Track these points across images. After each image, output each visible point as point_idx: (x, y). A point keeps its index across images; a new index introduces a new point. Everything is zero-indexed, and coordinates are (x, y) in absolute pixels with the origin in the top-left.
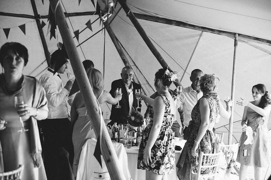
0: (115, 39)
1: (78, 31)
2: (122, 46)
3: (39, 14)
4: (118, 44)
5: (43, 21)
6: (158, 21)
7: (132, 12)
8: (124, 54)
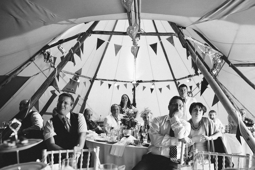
0: (220, 84)
1: (199, 83)
2: (225, 88)
3: (176, 78)
4: (223, 87)
5: (178, 82)
6: (250, 65)
7: (233, 63)
8: (226, 92)
